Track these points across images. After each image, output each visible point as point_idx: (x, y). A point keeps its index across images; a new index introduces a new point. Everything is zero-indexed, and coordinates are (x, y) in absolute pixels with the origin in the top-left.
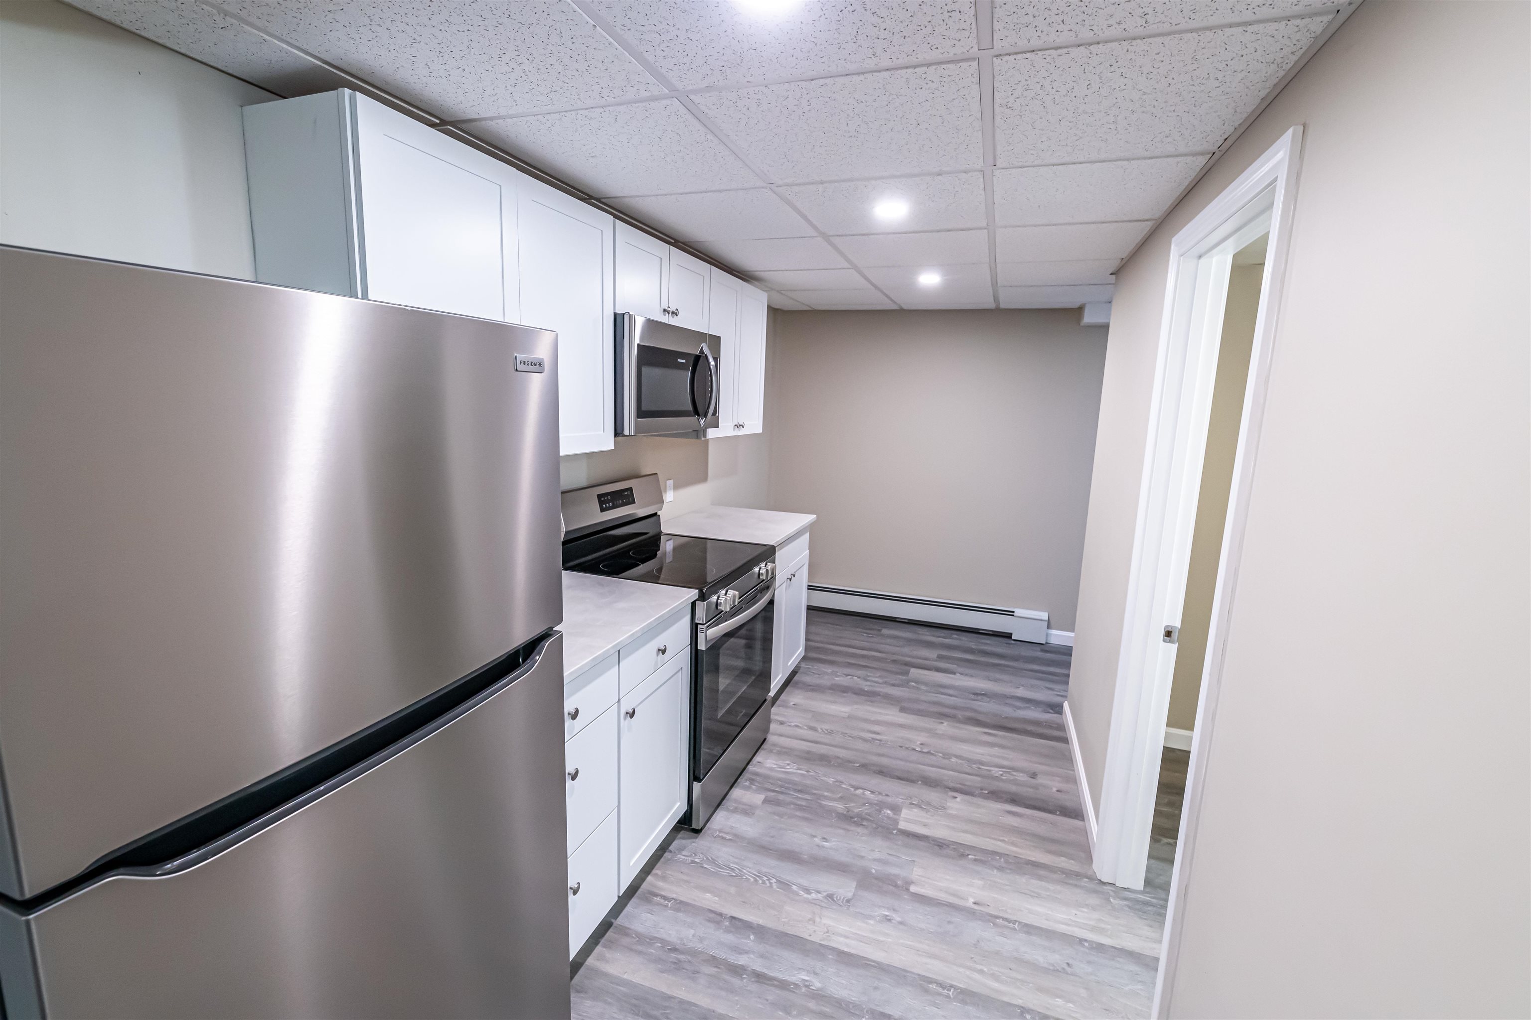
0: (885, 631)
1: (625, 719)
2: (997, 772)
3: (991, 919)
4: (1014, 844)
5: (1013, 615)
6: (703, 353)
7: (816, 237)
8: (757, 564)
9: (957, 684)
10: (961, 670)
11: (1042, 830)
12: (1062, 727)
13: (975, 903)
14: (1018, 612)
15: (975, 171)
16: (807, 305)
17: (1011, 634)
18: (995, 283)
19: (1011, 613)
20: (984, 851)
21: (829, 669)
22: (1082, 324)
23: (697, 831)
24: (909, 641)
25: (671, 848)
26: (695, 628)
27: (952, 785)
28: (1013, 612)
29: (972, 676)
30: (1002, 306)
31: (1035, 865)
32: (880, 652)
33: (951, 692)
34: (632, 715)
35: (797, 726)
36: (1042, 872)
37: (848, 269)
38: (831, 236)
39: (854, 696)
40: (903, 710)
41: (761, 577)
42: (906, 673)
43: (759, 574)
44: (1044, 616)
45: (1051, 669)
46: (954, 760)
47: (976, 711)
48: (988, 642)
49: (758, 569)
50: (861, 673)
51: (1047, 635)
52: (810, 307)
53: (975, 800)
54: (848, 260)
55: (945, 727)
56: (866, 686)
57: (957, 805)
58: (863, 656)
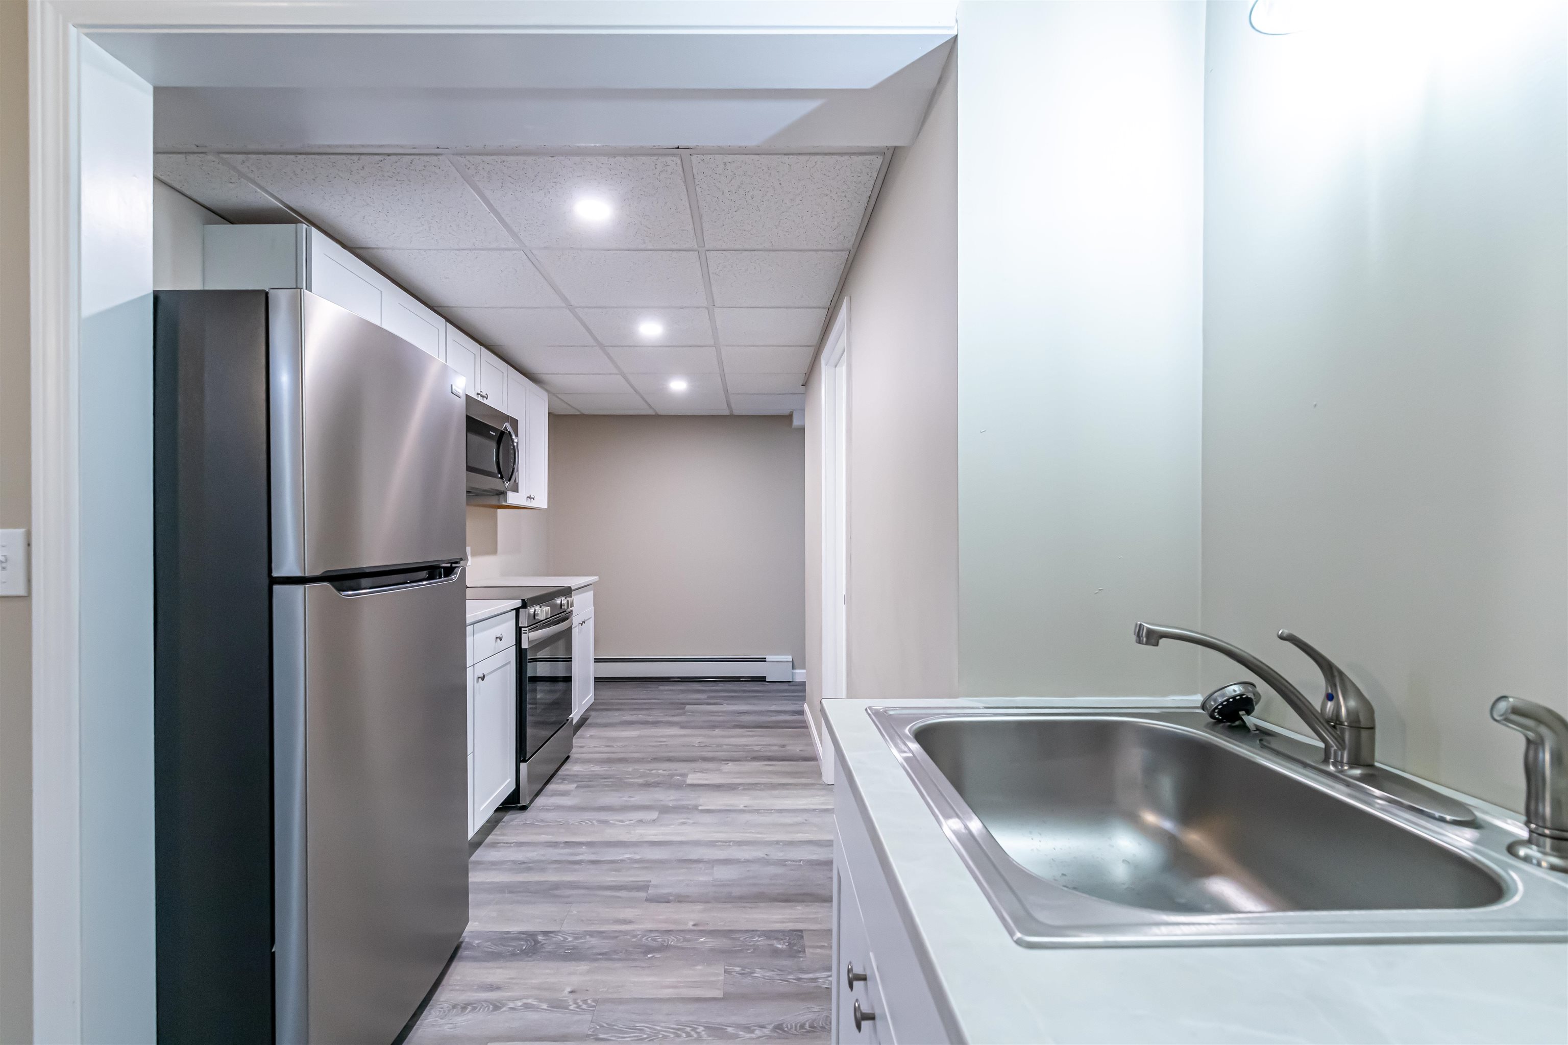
0: (661, 688)
1: (478, 681)
2: (756, 748)
3: (757, 811)
4: (769, 778)
5: (765, 661)
6: (507, 430)
7: (595, 346)
8: (558, 597)
9: (724, 710)
10: (726, 702)
11: (788, 769)
12: (804, 722)
13: (745, 807)
14: (769, 658)
15: (703, 308)
16: (578, 410)
17: (765, 677)
18: (726, 391)
19: (763, 660)
20: (749, 784)
21: (617, 713)
22: (793, 426)
23: (524, 808)
24: (682, 691)
25: (503, 820)
26: (519, 631)
27: (724, 758)
28: (765, 658)
29: (736, 704)
30: (736, 412)
31: (784, 785)
32: (659, 699)
33: (720, 714)
34: (483, 678)
35: (595, 747)
36: (789, 787)
37: (616, 374)
38: (606, 346)
39: (641, 725)
40: (683, 727)
41: (563, 607)
42: (684, 708)
43: (561, 605)
44: (789, 658)
45: (796, 694)
46: (725, 747)
47: (741, 722)
48: (747, 685)
49: (560, 601)
50: (644, 712)
51: (793, 674)
52: (579, 411)
53: (741, 763)
54: (617, 367)
55: (717, 732)
56: (650, 719)
57: (730, 766)
58: (645, 704)
